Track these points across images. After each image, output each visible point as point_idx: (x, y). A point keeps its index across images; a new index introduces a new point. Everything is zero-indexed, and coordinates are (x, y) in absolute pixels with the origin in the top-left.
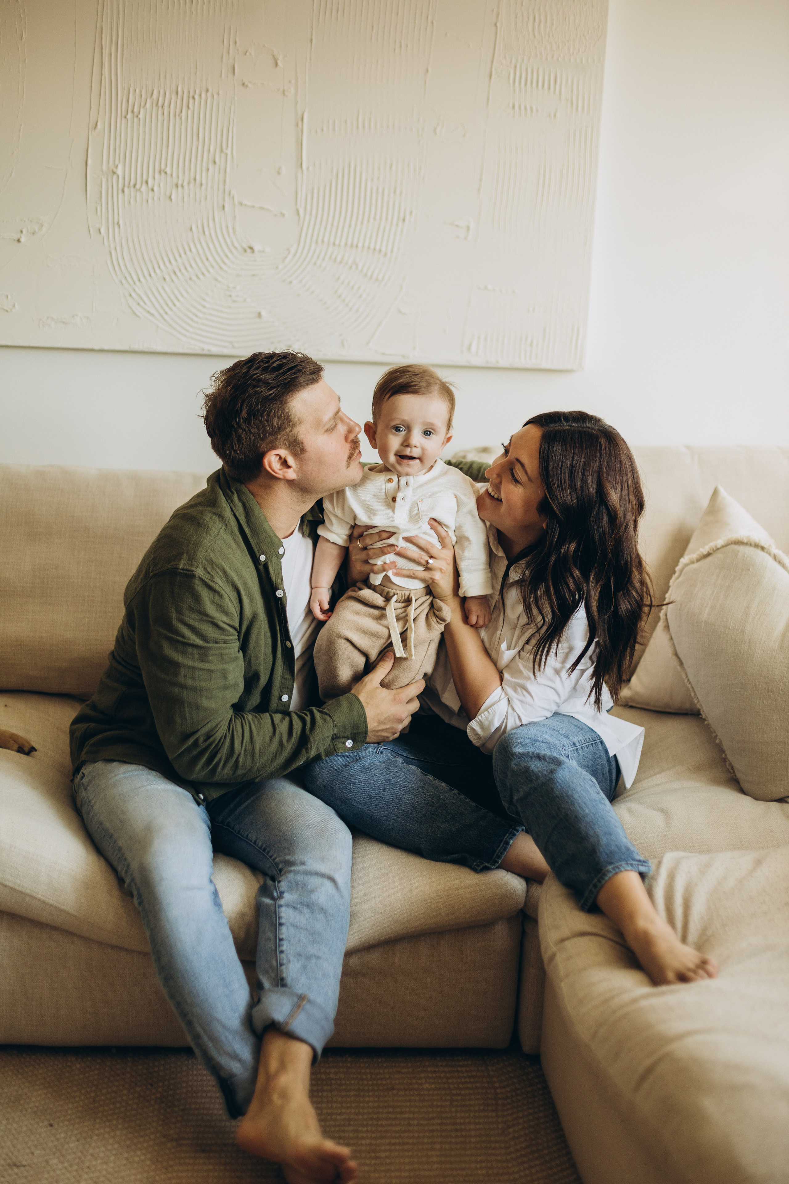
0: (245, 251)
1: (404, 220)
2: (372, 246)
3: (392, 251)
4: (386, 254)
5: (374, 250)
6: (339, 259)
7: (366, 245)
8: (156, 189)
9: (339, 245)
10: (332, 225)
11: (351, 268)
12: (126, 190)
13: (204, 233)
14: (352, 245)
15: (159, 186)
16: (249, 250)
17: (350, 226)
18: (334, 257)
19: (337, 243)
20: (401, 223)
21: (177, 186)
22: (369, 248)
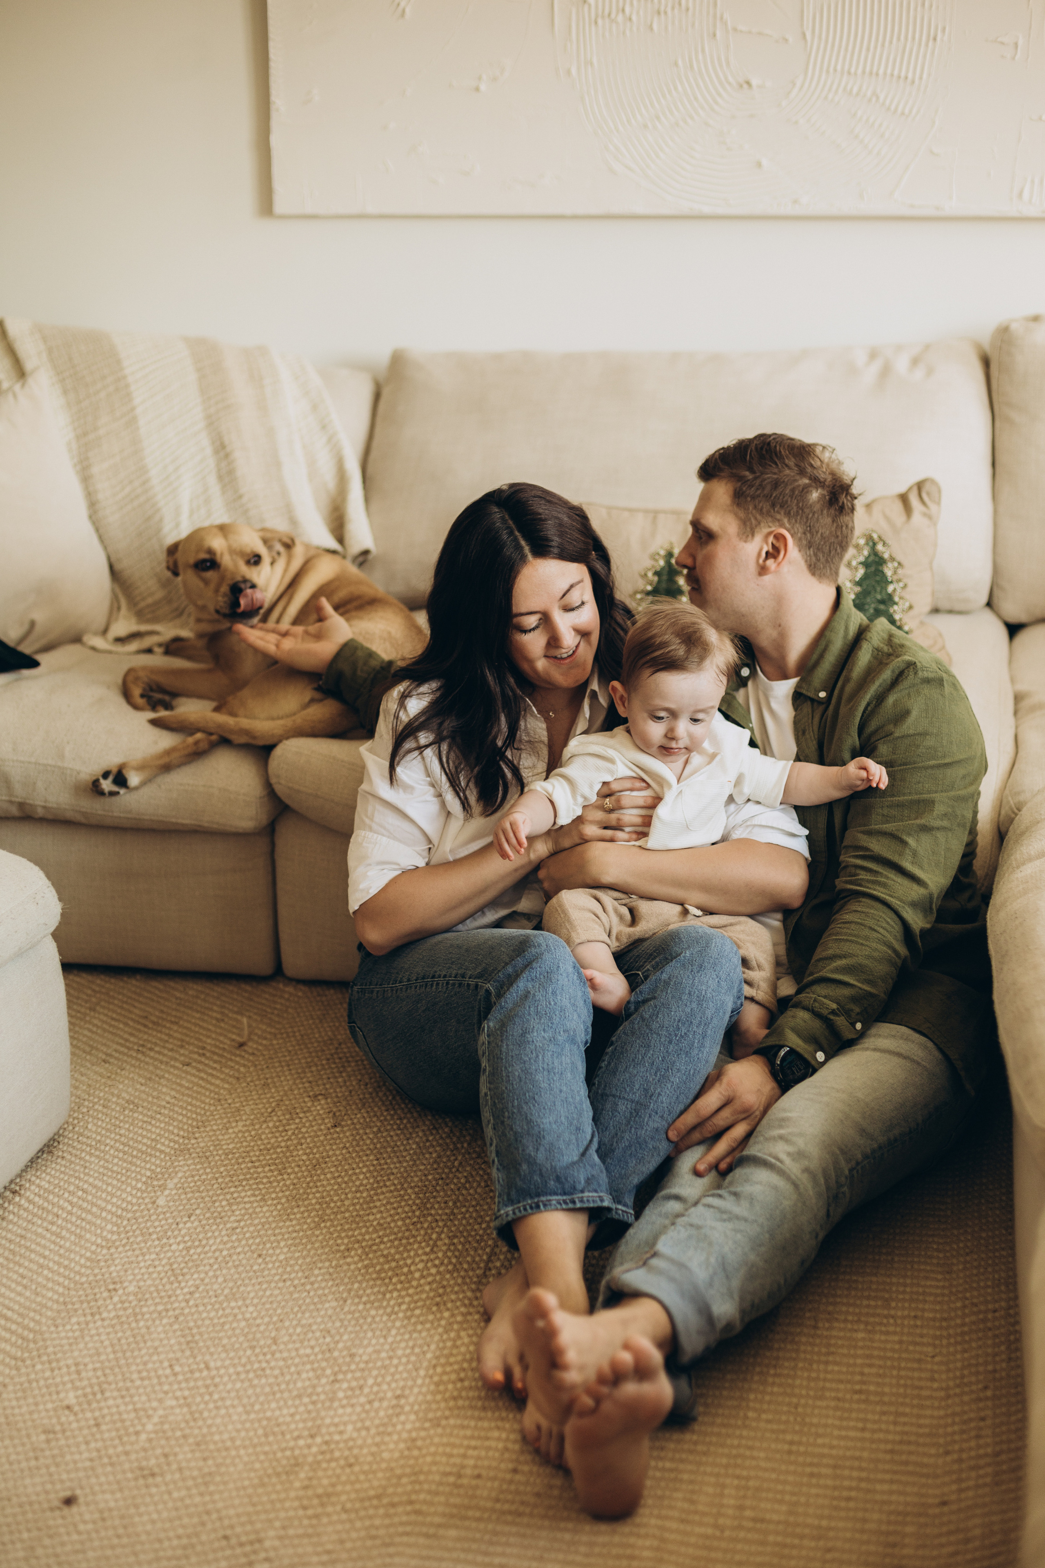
0: (741, 86)
1: (935, 39)
2: (896, 73)
4: (913, 82)
5: (899, 77)
6: (855, 90)
7: (889, 71)
8: (634, 18)
9: (856, 74)
10: (847, 49)
11: (870, 100)
12: (600, 21)
13: (691, 67)
14: (871, 73)
15: (638, 13)
16: (745, 86)
17: (868, 49)
18: (849, 88)
19: (853, 70)
20: (931, 44)
21: (659, 13)
22: (892, 75)
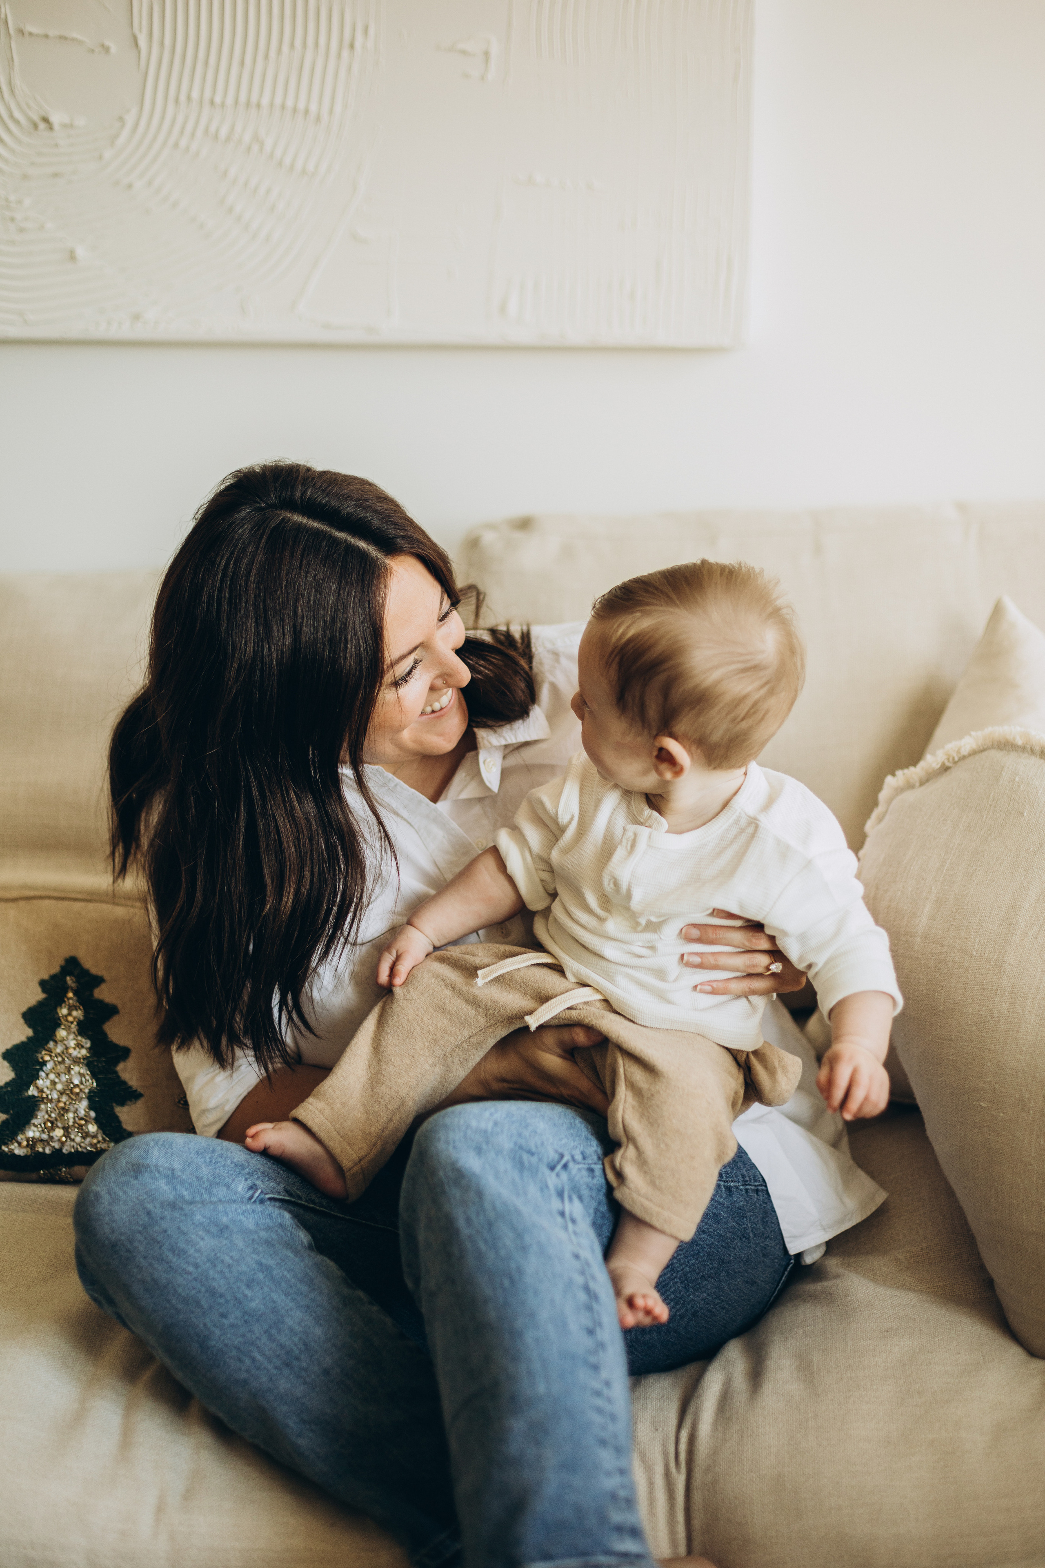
0: (35, 126)
1: (352, 46)
2: (290, 103)
3: (331, 111)
4: (318, 119)
5: (295, 110)
6: (223, 133)
7: (278, 100)
9: (223, 105)
10: (206, 63)
11: (249, 149)
14: (248, 104)
16: (42, 126)
17: (242, 63)
18: (213, 129)
19: (218, 99)
20: (345, 53)
22: (283, 107)
